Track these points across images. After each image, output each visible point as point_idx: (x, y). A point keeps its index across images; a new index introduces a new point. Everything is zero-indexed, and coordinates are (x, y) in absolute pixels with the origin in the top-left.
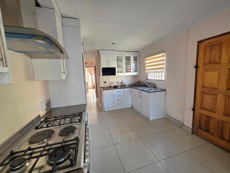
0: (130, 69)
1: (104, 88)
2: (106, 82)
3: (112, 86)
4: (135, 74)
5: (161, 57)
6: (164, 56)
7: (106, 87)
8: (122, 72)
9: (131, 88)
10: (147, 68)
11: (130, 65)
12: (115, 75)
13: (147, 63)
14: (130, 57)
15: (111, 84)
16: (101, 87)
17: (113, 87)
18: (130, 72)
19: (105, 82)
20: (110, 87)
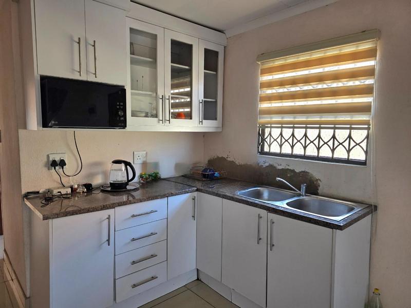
0: (189, 104)
1: (47, 198)
2: (62, 163)
3: (97, 181)
4: (208, 126)
5: (354, 57)
6: (371, 54)
7: (64, 191)
8: (156, 116)
9: (197, 190)
10: (265, 105)
11: (190, 85)
12: (124, 126)
13: (270, 85)
14: (190, 47)
15: (92, 175)
16: (27, 196)
17: (103, 189)
18: (189, 116)
19: (54, 164)
20: (89, 187)
